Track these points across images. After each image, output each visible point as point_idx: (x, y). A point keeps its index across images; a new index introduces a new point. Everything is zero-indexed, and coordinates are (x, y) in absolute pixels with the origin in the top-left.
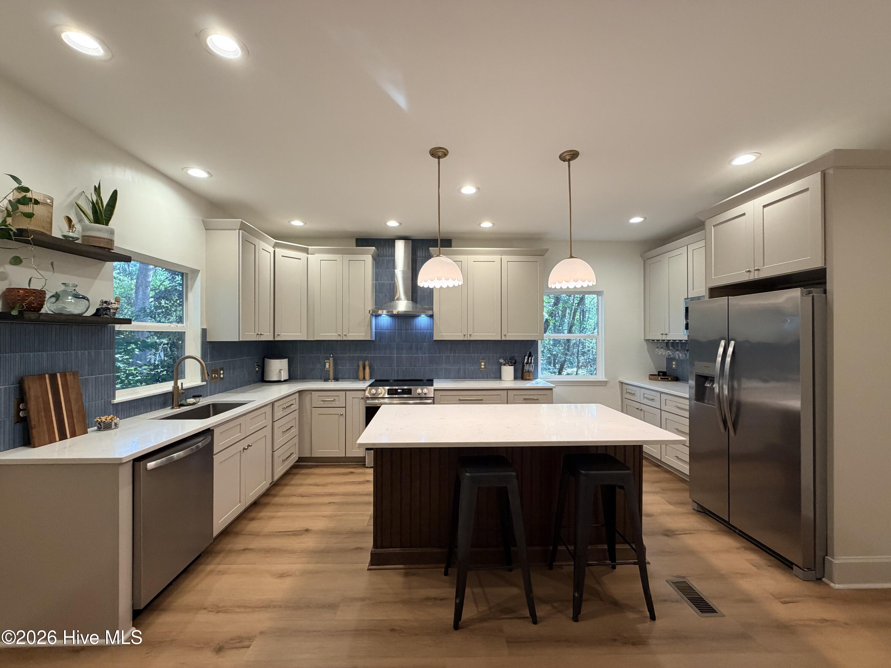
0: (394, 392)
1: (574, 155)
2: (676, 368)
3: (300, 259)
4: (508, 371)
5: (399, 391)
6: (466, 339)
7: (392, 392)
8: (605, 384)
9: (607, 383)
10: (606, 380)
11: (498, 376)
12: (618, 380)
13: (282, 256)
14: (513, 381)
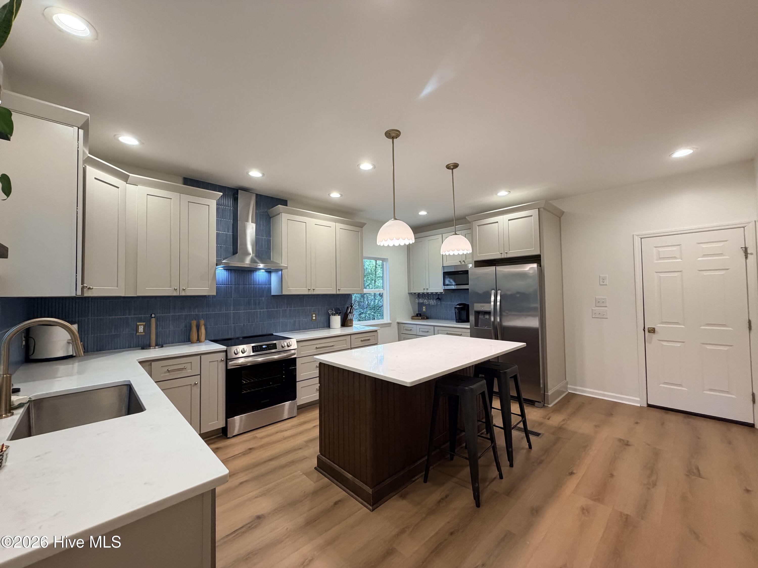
0: (259, 349)
1: (456, 166)
2: (425, 311)
3: (118, 188)
4: (336, 320)
5: (264, 347)
6: (310, 293)
7: (257, 349)
8: (390, 325)
9: (391, 324)
10: (390, 322)
11: (328, 326)
12: (396, 322)
13: (95, 178)
14: (340, 329)
